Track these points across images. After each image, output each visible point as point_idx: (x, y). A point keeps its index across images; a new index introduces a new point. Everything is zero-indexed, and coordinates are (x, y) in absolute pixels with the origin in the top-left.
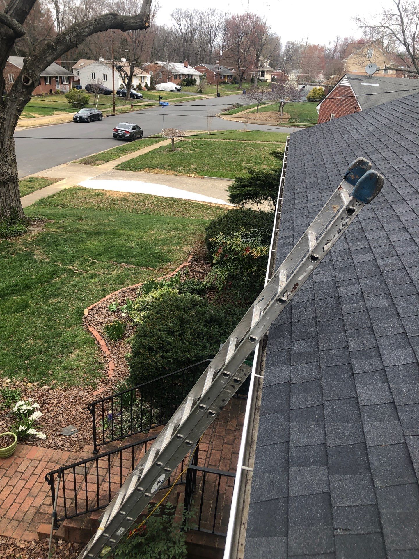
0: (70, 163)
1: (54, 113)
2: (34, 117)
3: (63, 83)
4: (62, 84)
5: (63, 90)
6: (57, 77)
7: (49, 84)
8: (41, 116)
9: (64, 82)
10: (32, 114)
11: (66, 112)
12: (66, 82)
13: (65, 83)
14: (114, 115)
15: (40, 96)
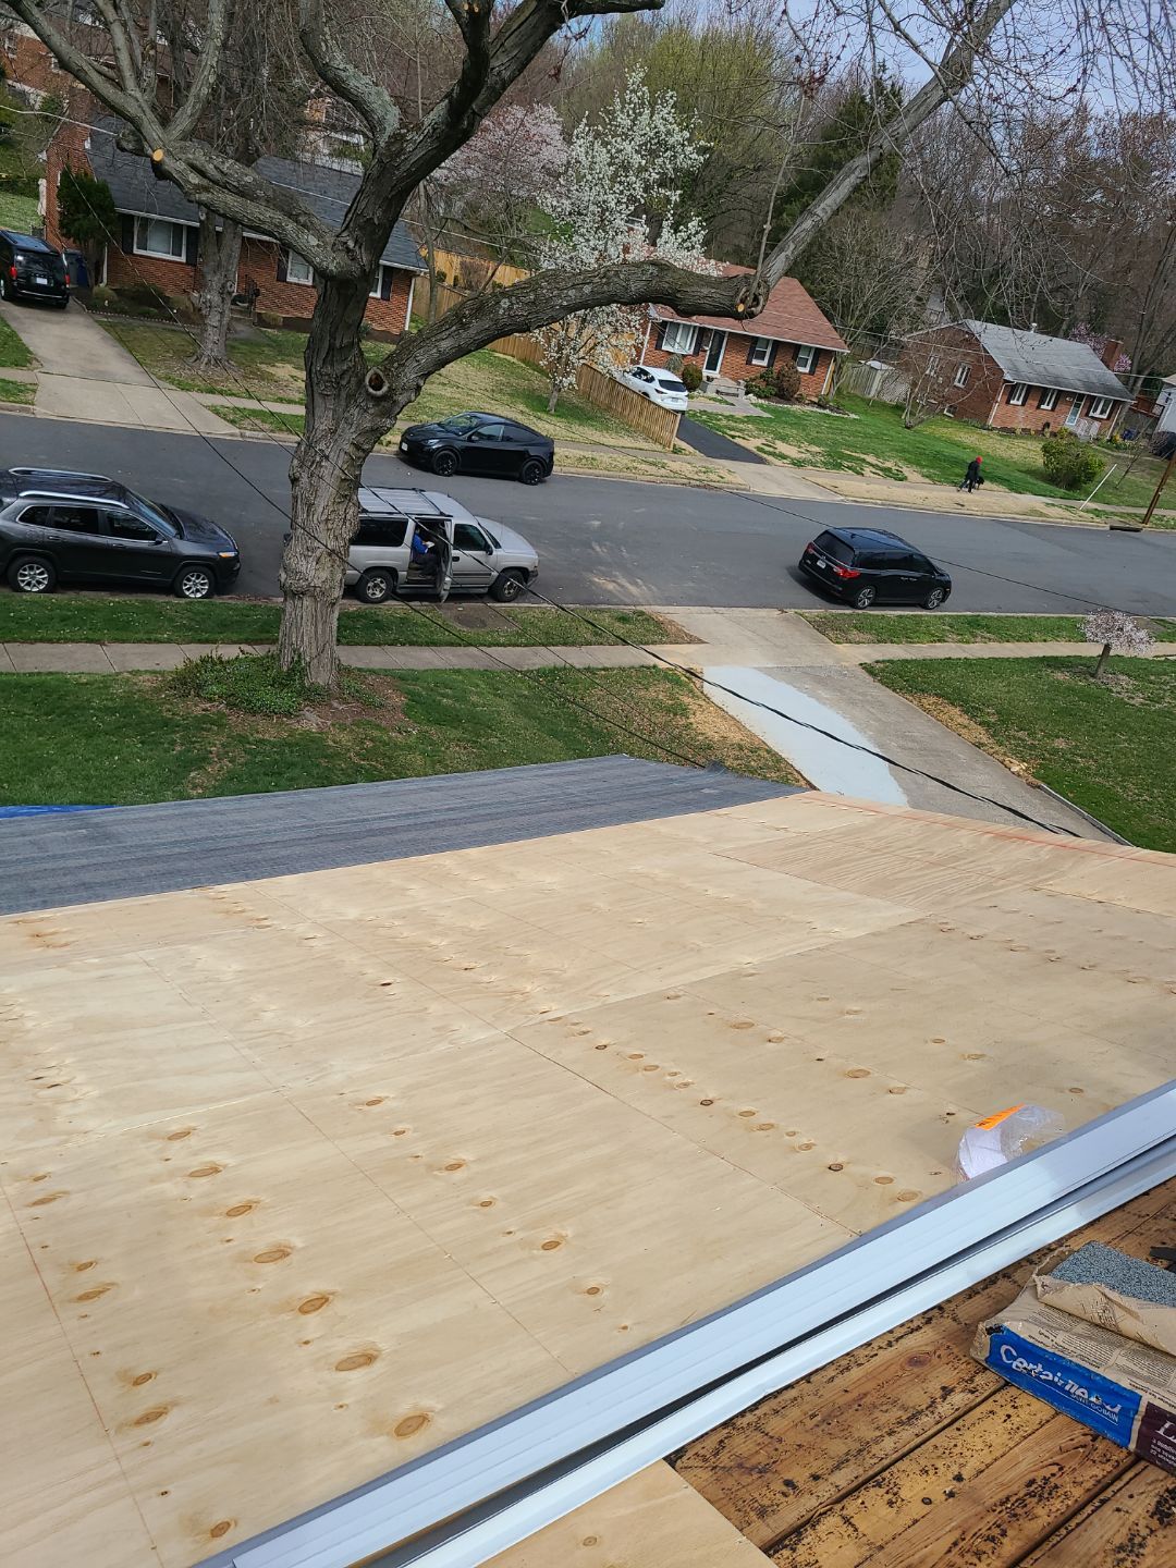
0: (791, 612)
2: (904, 479)
3: (1091, 414)
4: (1087, 415)
5: (1079, 432)
6: (1081, 397)
7: (1049, 408)
8: (927, 480)
9: (1095, 411)
10: (906, 471)
11: (1001, 488)
12: (1102, 412)
13: (1097, 415)
14: (1137, 530)
15: (1008, 432)
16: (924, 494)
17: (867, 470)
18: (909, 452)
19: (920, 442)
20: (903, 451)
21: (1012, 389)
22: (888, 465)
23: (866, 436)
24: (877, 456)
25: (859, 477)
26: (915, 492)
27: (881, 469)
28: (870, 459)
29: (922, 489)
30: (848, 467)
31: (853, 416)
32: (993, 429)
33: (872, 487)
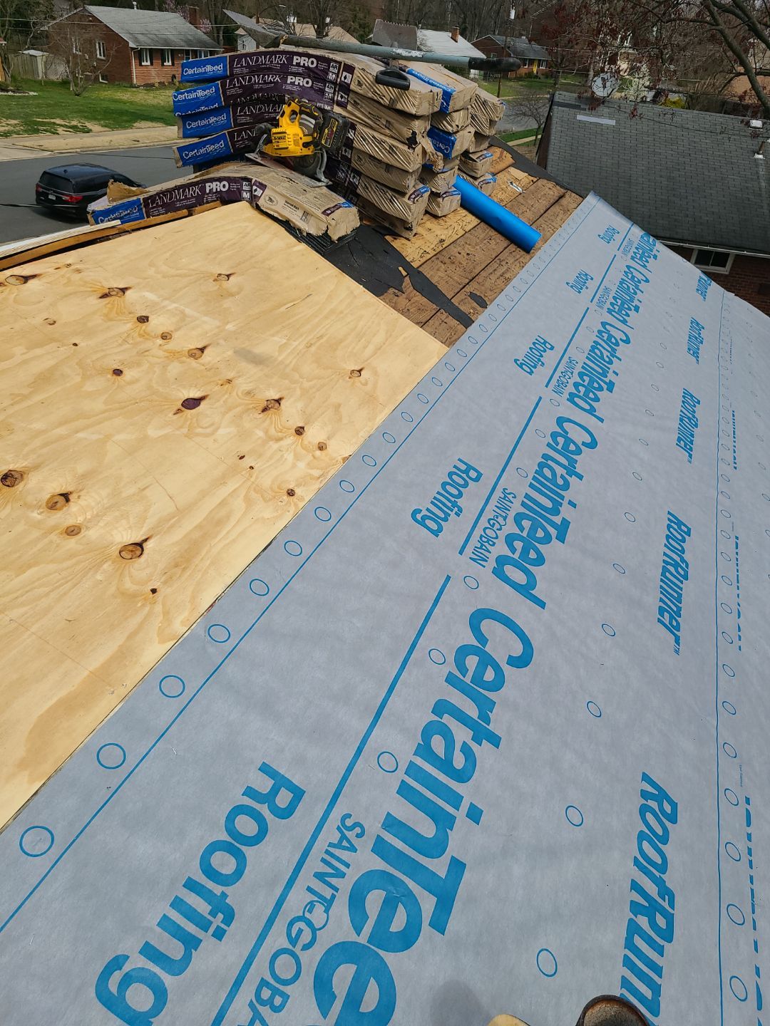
1: (135, 125)
2: (89, 131)
6: (187, 52)
8: (107, 129)
10: (89, 125)
11: (159, 124)
15: (149, 87)
16: (108, 139)
17: (60, 130)
18: (86, 112)
19: (90, 103)
20: (80, 111)
21: (139, 54)
22: (74, 123)
23: (48, 105)
24: (62, 119)
25: (57, 136)
26: (102, 138)
27: (70, 127)
28: (58, 121)
29: (106, 135)
30: (44, 130)
31: (32, 93)
32: (138, 87)
33: (68, 141)
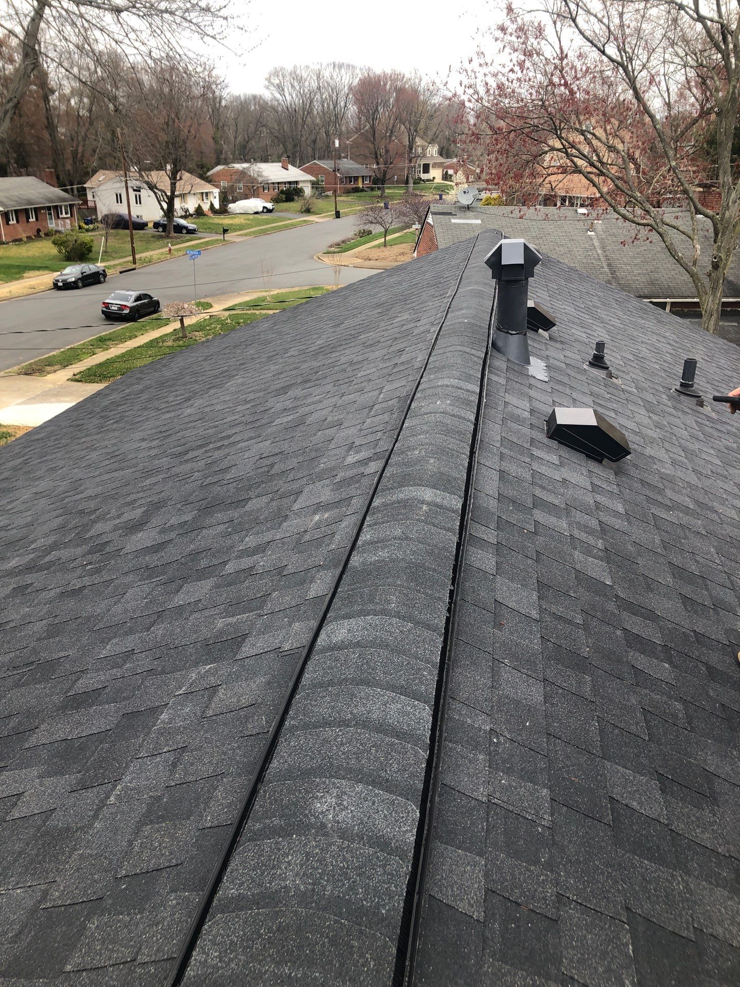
1: (25, 275)
3: (60, 216)
6: (49, 208)
7: (34, 220)
12: (66, 213)
13: (64, 215)
14: (134, 269)
15: (18, 241)
21: (6, 215)
32: (8, 243)
